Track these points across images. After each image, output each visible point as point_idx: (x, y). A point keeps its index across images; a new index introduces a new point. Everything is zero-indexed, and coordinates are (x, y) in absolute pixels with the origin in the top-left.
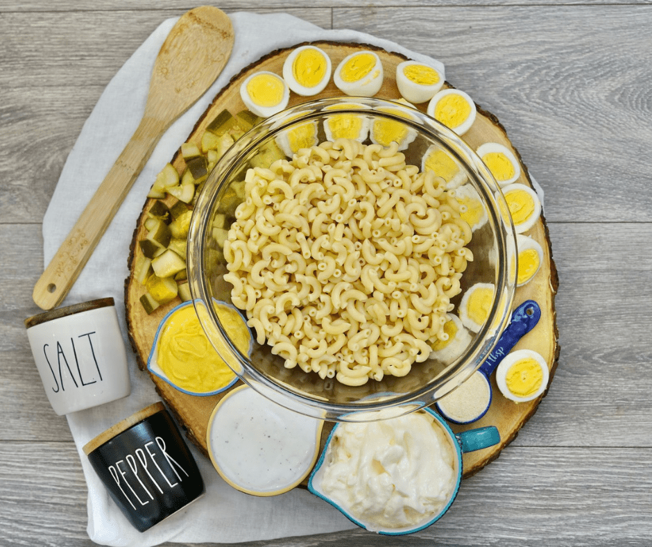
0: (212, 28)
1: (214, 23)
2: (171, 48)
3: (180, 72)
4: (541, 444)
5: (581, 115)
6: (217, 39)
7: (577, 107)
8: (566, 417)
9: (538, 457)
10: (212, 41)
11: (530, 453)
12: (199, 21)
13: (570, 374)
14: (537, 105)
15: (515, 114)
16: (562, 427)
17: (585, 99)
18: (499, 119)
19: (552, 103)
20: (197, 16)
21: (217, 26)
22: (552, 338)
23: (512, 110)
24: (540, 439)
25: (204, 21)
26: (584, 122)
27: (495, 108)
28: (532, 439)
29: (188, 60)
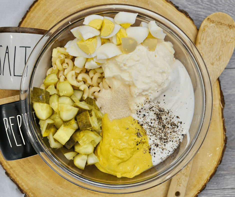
0: (221, 24)
1: (222, 21)
2: (201, 40)
3: (210, 53)
4: (217, 188)
5: (231, 10)
6: (226, 30)
7: (228, 6)
8: (229, 173)
9: (215, 195)
10: (223, 32)
11: (211, 193)
12: (213, 22)
13: (230, 150)
14: (207, 6)
15: (196, 11)
16: (227, 178)
17: (232, 2)
18: (189, 14)
19: (215, 4)
20: (212, 19)
21: (224, 22)
22: (223, 132)
23: (193, 9)
24: (216, 186)
25: (216, 21)
26: (232, 14)
27: (185, 7)
28: (212, 186)
29: (212, 45)
